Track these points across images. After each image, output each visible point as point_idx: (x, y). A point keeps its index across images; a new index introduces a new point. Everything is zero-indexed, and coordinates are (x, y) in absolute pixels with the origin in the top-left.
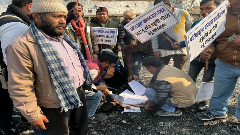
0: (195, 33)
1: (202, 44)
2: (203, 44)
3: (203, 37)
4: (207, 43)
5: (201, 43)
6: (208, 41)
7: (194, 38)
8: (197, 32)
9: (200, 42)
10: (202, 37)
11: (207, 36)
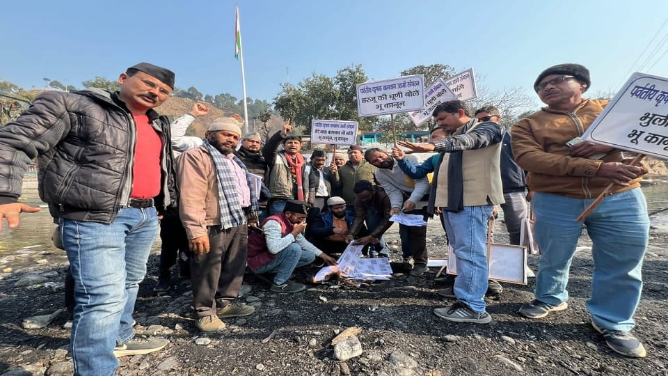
0: (654, 86)
1: (639, 129)
2: (642, 132)
3: (656, 117)
4: (649, 141)
5: (641, 124)
6: (655, 139)
7: (642, 96)
8: (658, 91)
9: (641, 119)
10: (654, 115)
11: (666, 126)
